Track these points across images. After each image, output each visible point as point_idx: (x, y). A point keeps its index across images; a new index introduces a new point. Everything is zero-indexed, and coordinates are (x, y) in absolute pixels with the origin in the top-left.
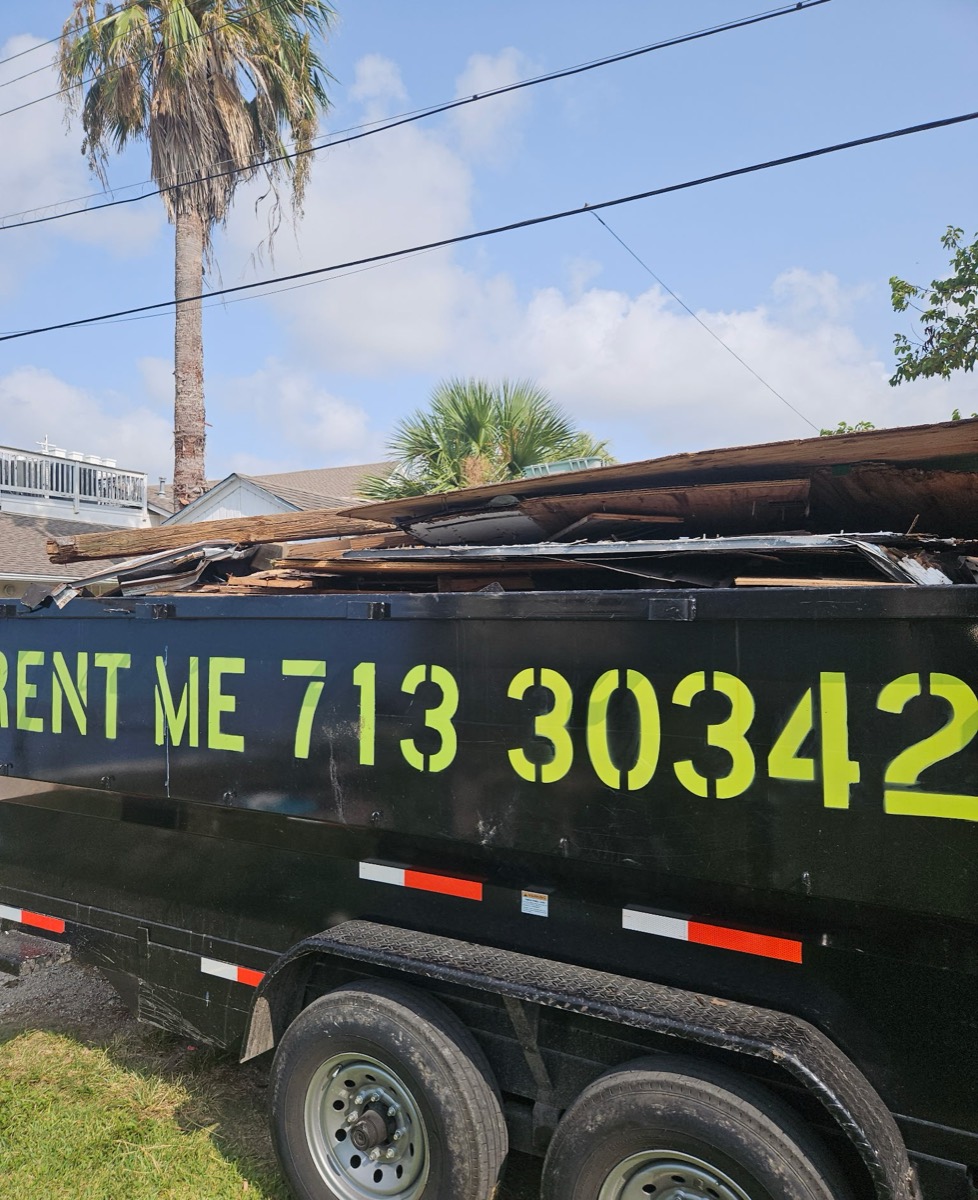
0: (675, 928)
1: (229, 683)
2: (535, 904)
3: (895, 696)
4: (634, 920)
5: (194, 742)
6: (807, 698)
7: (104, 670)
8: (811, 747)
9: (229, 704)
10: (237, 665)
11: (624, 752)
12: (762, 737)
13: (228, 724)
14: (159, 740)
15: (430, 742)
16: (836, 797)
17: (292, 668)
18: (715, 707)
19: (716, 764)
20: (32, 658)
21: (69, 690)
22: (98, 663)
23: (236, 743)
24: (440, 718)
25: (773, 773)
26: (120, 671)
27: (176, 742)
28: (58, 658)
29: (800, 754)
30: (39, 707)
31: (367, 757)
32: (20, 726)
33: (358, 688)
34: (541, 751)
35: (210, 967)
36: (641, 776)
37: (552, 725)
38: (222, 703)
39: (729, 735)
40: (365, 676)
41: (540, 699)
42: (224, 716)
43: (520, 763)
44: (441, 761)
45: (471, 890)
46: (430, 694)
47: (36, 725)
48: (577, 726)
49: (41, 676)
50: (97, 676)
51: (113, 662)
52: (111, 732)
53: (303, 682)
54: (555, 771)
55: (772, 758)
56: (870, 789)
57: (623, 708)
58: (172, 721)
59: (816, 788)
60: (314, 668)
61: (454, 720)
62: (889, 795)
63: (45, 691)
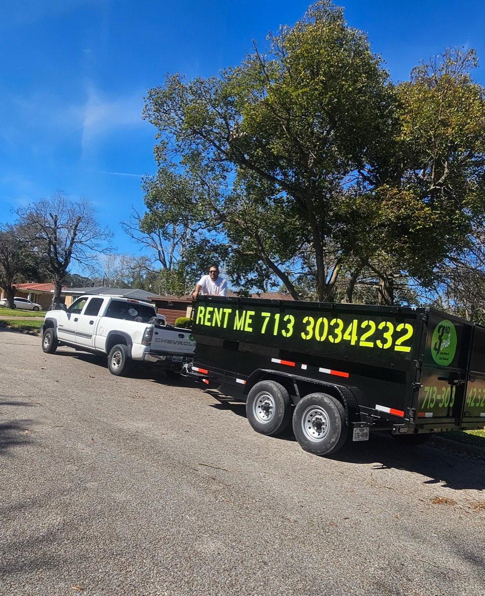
0: (328, 371)
1: (251, 317)
2: (304, 367)
3: (364, 325)
4: (322, 370)
5: (242, 329)
6: (351, 324)
7: (225, 313)
8: (350, 334)
9: (250, 321)
10: (253, 313)
11: (321, 334)
12: (343, 332)
13: (250, 325)
14: (235, 329)
15: (287, 331)
16: (353, 343)
17: (264, 314)
18: (337, 326)
19: (336, 336)
20: (211, 309)
21: (217, 316)
22: (224, 311)
23: (250, 330)
24: (290, 326)
25: (344, 338)
26: (229, 313)
27: (238, 329)
28: (216, 309)
29: (349, 335)
30: (210, 320)
31: (275, 333)
32: (205, 324)
33: (275, 319)
34: (307, 333)
35: (238, 381)
36: (323, 339)
37: (309, 328)
38: (249, 321)
39: (338, 331)
40: (277, 316)
41: (308, 323)
42: (249, 324)
43: (303, 335)
44: (289, 335)
45: (293, 364)
46: (289, 321)
47: (208, 324)
48: (314, 329)
49: (211, 313)
50: (224, 314)
51: (228, 311)
52: (225, 326)
53: (265, 318)
54: (309, 337)
55: (344, 336)
56: (358, 341)
57: (322, 324)
58: (238, 324)
59: (350, 341)
60: (268, 314)
61: (293, 327)
62: (361, 342)
63: (212, 317)
